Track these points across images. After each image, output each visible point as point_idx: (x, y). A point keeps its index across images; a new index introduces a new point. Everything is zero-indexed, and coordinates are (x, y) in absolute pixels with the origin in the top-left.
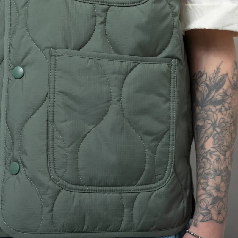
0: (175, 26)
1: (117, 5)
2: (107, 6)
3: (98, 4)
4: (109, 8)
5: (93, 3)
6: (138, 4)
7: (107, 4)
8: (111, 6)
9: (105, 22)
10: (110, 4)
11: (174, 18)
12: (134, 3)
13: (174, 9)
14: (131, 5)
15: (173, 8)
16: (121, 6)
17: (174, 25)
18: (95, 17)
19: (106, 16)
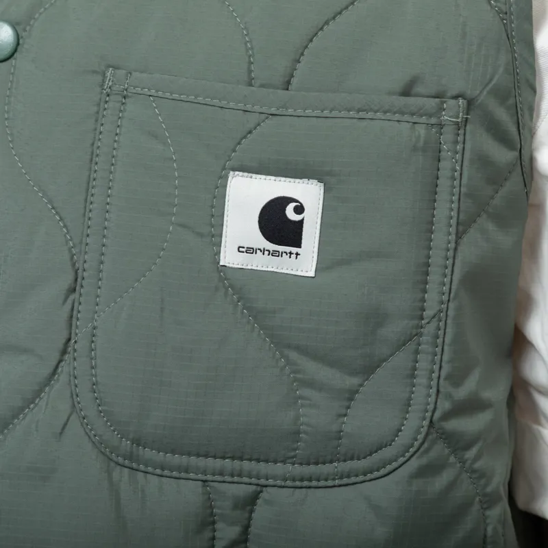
0: (489, 540)
1: (289, 483)
2: (254, 487)
3: (224, 482)
4: (261, 492)
5: (204, 478)
6: (361, 478)
7: (254, 480)
8: (266, 486)
9: (246, 541)
10: (263, 481)
11: (488, 513)
12: (348, 476)
13: (486, 485)
14: (337, 482)
15: (483, 481)
16: (301, 488)
17: (485, 536)
18: (211, 527)
19: (250, 519)
